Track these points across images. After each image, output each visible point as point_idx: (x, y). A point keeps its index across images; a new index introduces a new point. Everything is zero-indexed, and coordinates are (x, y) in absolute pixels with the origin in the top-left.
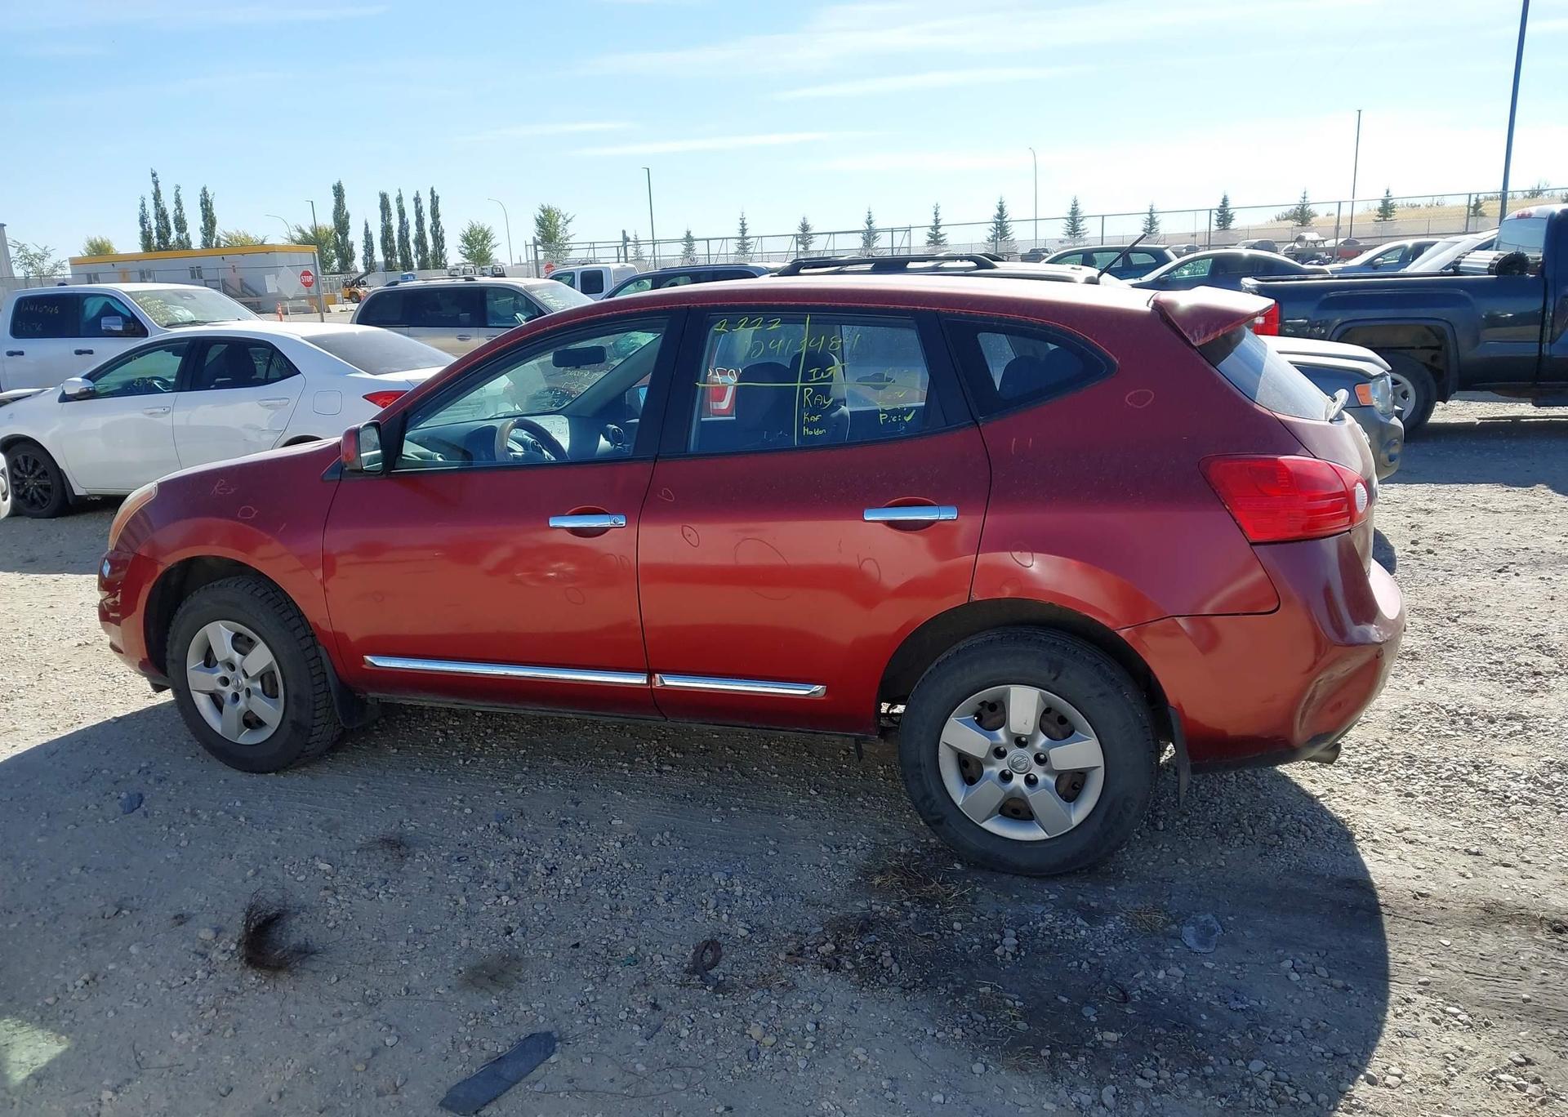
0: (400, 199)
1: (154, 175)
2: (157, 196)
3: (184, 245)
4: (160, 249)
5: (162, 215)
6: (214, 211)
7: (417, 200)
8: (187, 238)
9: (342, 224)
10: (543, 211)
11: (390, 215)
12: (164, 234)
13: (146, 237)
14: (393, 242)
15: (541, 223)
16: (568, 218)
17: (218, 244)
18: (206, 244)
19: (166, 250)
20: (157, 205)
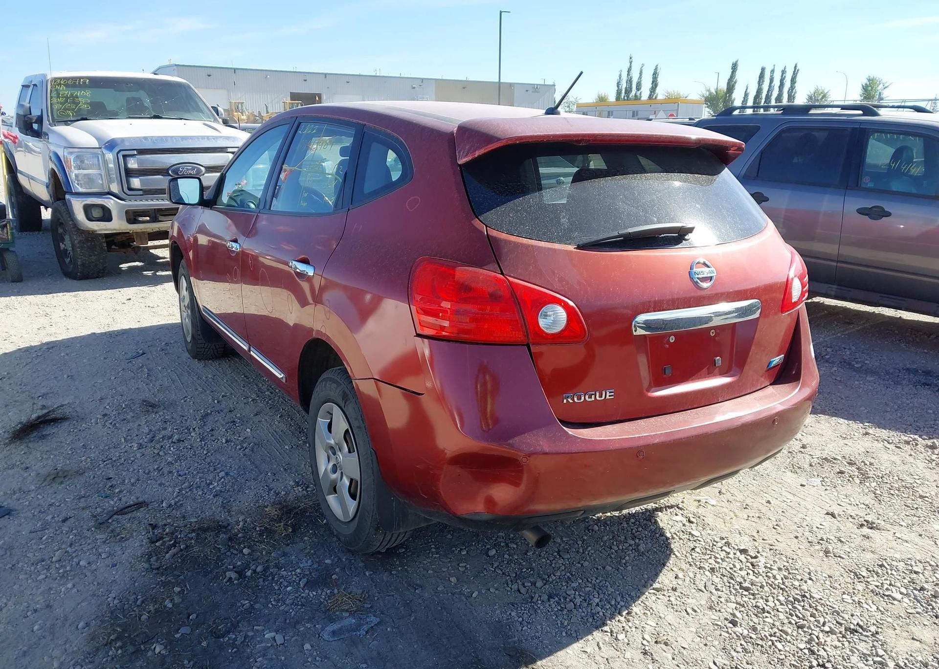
0: (773, 71)
1: (631, 58)
2: (629, 70)
3: (637, 98)
4: (624, 100)
5: (630, 81)
6: (659, 79)
7: (784, 72)
8: (640, 94)
9: (731, 87)
10: (869, 80)
11: (763, 81)
12: (628, 91)
13: (619, 93)
14: (761, 99)
15: (865, 88)
16: (886, 85)
17: (656, 97)
18: (650, 97)
19: (628, 100)
20: (628, 75)
